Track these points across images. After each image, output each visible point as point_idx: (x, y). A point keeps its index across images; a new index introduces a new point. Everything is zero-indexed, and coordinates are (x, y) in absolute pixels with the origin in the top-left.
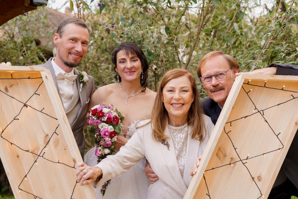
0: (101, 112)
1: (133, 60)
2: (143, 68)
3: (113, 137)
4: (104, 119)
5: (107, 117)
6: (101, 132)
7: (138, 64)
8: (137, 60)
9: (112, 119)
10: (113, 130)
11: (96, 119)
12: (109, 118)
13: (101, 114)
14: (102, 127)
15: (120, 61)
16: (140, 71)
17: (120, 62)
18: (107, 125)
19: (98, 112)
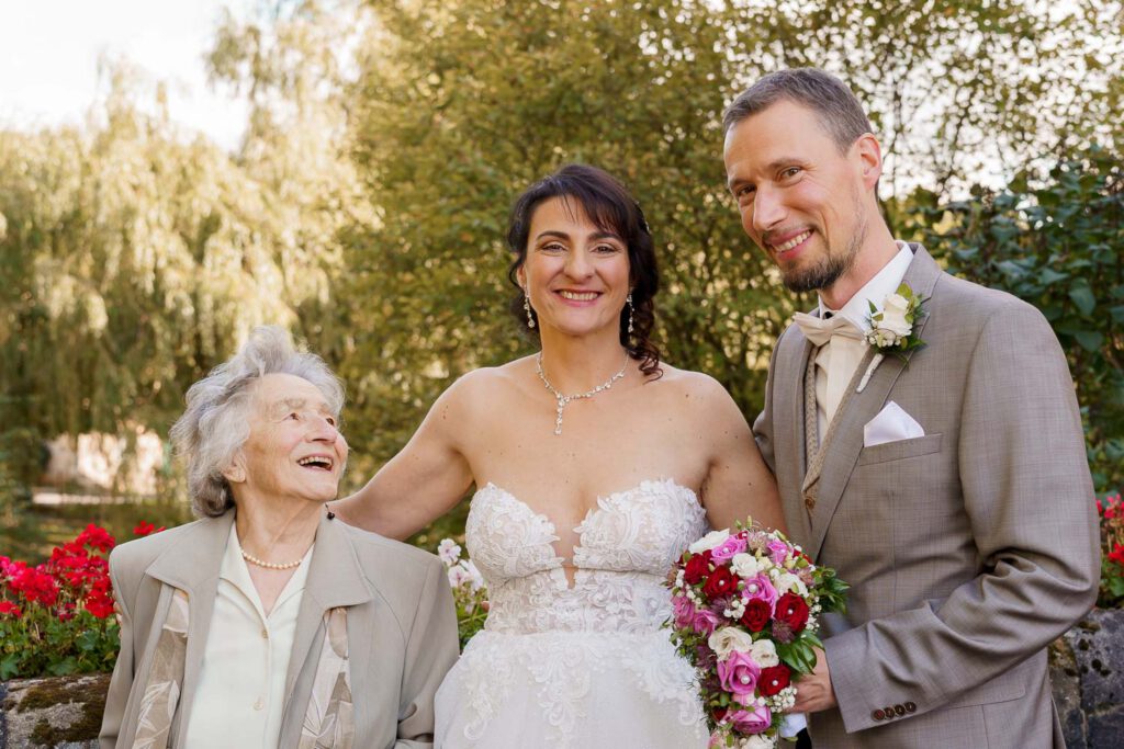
0: (724, 570)
1: (599, 245)
2: (632, 289)
3: (777, 691)
4: (733, 609)
5: (745, 600)
6: (719, 666)
7: (615, 265)
8: (613, 250)
9: (771, 608)
10: (773, 662)
11: (698, 602)
12: (756, 607)
13: (722, 583)
14: (725, 645)
15: (545, 244)
16: (621, 296)
17: (544, 247)
18: (745, 637)
19: (712, 568)
